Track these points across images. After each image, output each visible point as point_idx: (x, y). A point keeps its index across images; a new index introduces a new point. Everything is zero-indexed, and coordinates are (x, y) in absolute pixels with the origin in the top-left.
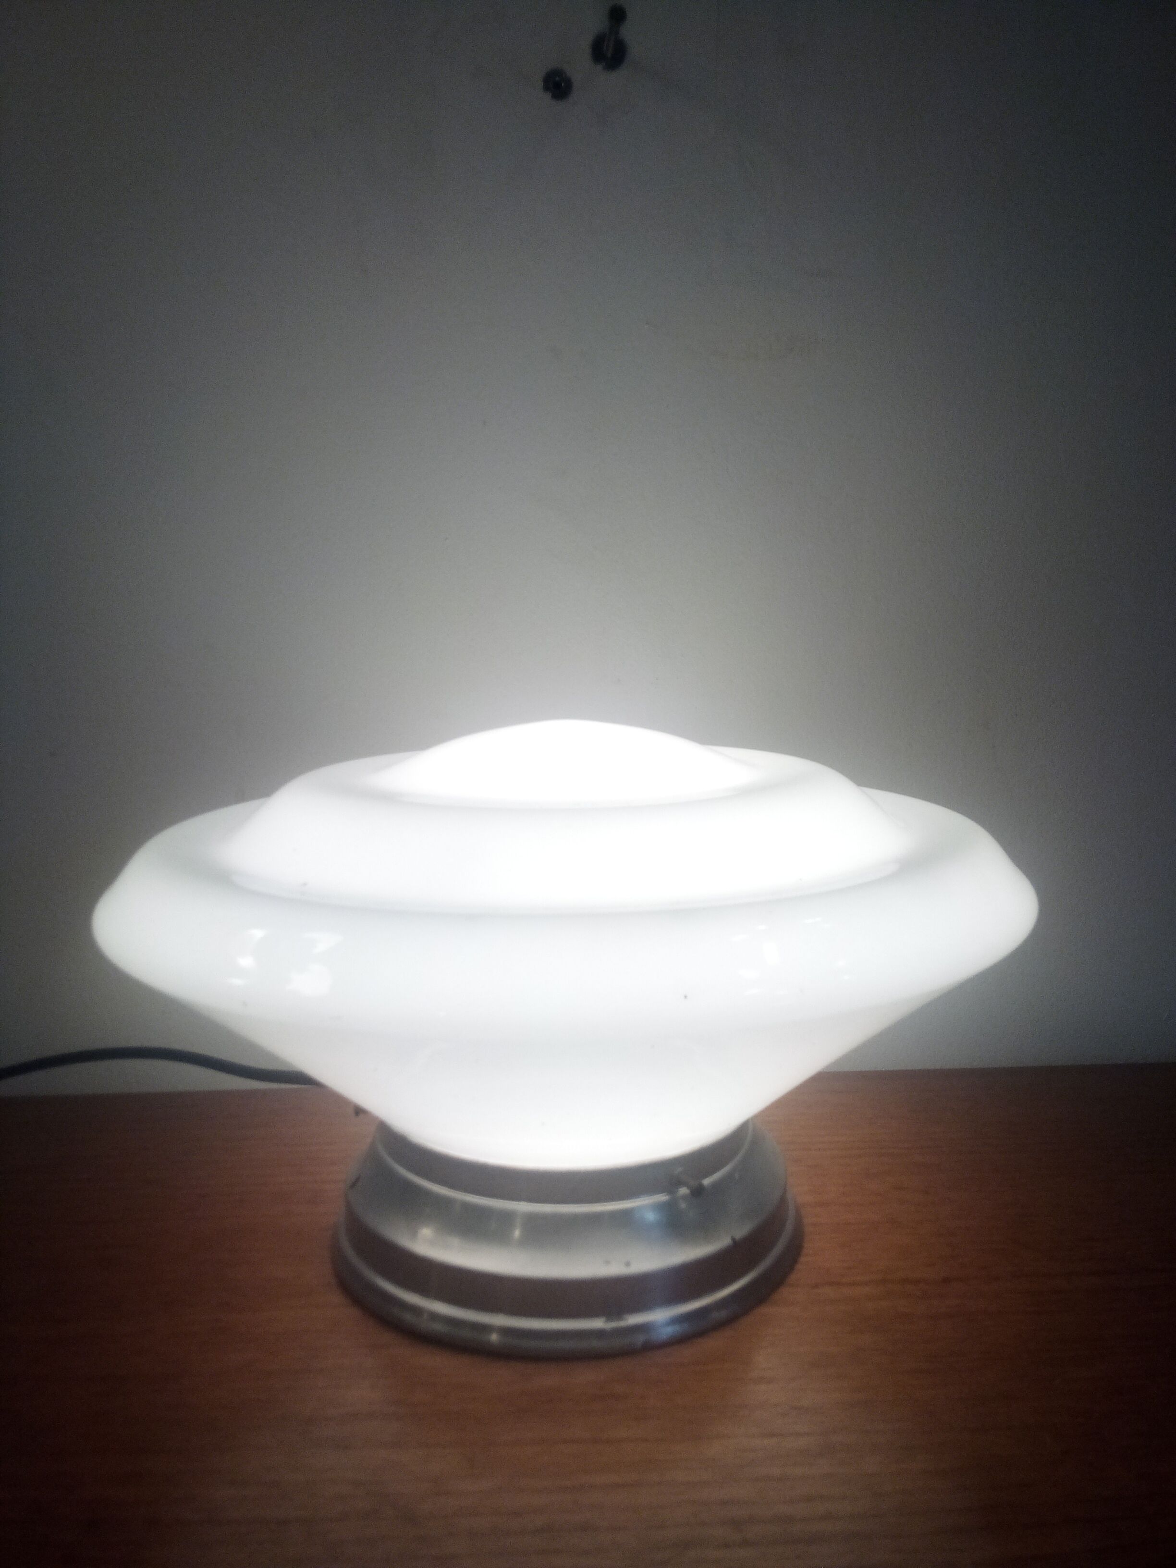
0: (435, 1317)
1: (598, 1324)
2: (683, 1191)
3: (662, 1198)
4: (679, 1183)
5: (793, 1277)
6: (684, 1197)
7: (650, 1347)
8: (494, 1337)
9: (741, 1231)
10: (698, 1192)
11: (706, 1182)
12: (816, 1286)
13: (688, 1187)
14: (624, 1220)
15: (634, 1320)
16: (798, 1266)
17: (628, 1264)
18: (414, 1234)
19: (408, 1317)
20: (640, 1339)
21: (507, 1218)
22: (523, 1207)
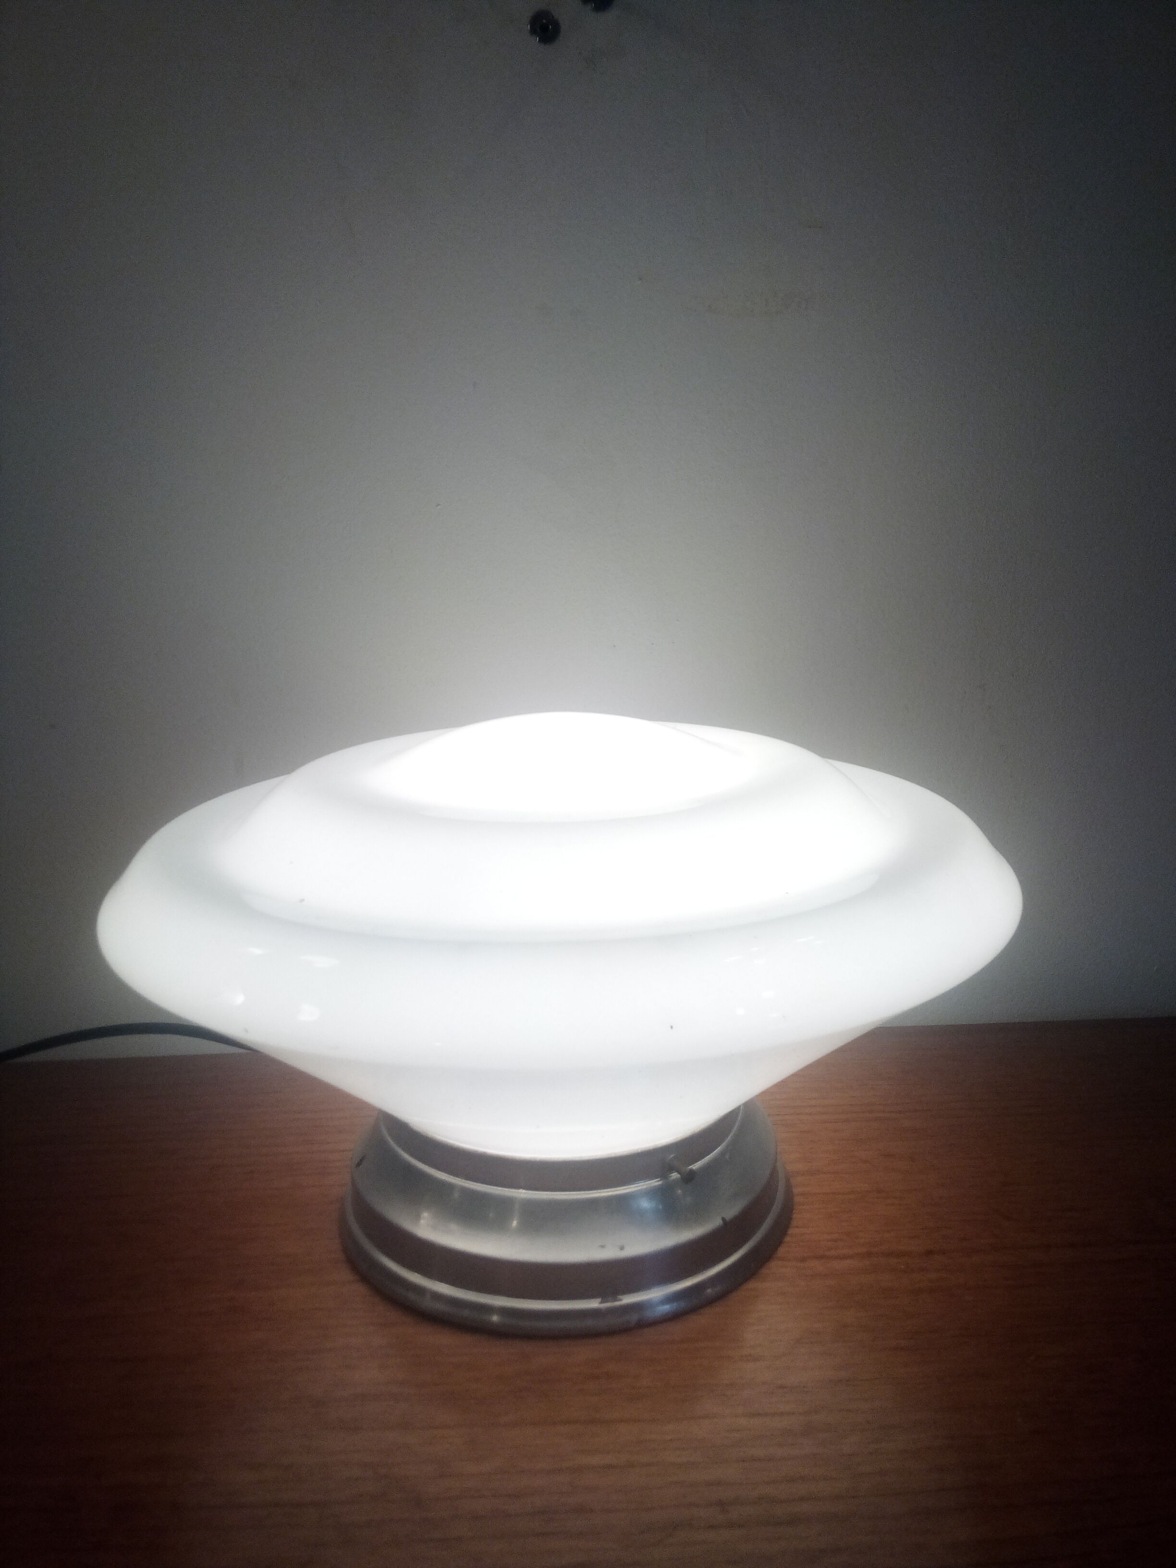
0: (437, 1296)
1: (594, 1304)
2: (675, 1175)
3: (655, 1183)
4: (672, 1169)
5: (782, 1251)
6: (676, 1181)
7: (644, 1325)
8: (495, 1318)
9: (732, 1211)
10: (689, 1178)
11: (695, 1166)
12: (803, 1260)
13: (679, 1173)
14: (620, 1205)
15: (628, 1299)
16: (787, 1239)
17: (622, 1248)
18: (418, 1217)
19: (412, 1296)
20: (634, 1318)
21: (505, 1204)
22: (522, 1194)
